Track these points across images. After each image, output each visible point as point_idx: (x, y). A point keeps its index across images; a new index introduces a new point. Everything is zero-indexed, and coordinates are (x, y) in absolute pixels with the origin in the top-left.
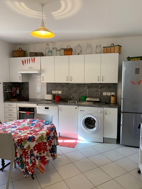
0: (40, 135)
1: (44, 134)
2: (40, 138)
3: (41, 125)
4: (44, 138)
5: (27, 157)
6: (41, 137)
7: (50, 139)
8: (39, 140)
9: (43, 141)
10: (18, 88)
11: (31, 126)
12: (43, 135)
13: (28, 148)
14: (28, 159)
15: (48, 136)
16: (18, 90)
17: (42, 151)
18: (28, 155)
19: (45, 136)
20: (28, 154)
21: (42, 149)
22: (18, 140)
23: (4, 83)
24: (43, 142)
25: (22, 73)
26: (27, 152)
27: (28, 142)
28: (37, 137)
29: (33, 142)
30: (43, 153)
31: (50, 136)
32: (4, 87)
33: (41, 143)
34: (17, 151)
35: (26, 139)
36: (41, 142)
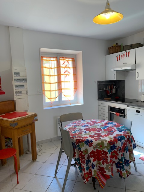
0: (100, 142)
1: (106, 141)
2: (99, 144)
3: (113, 130)
4: (105, 146)
5: (83, 161)
6: (101, 144)
7: (115, 150)
8: (98, 146)
9: (103, 149)
10: (115, 87)
11: (101, 129)
12: (104, 142)
13: (86, 152)
14: (84, 164)
15: (110, 144)
16: (114, 89)
17: (102, 161)
18: (85, 160)
19: (106, 144)
20: (84, 158)
21: (101, 158)
22: (76, 140)
23: (99, 82)
24: (103, 151)
25: (116, 71)
26: (84, 155)
27: (85, 145)
28: (95, 142)
29: (90, 147)
30: (102, 164)
31: (116, 147)
32: (99, 85)
33: (100, 151)
34: (76, 151)
35: (83, 141)
36: (99, 149)
